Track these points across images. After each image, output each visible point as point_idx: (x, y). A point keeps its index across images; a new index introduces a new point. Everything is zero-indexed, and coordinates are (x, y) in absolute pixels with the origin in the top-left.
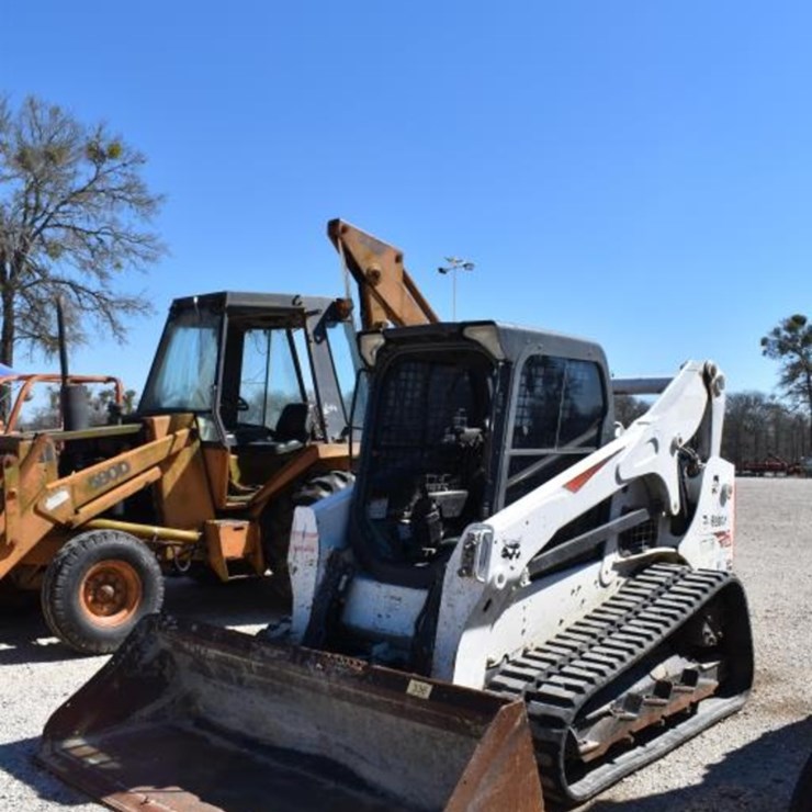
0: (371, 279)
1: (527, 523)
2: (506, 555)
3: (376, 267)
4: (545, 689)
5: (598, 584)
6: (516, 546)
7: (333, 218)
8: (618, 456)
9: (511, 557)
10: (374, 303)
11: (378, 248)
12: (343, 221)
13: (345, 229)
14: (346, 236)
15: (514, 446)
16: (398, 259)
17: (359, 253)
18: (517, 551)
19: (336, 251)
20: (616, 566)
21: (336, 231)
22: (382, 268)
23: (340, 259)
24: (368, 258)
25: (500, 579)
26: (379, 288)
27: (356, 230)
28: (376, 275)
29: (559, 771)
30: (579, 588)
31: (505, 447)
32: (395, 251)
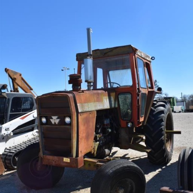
0: (14, 79)
1: (11, 125)
2: (6, 130)
3: (16, 77)
4: (11, 151)
5: (32, 135)
6: (8, 129)
7: (6, 68)
8: (33, 113)
9: (7, 130)
10: (15, 84)
11: (16, 73)
12: (8, 68)
13: (8, 70)
14: (8, 71)
15: (11, 112)
16: (20, 75)
17: (11, 74)
18: (9, 129)
19: (6, 74)
20: (36, 132)
21: (6, 70)
22: (17, 77)
23: (7, 75)
24: (13, 75)
25: (5, 134)
26: (16, 81)
27: (11, 70)
28: (15, 79)
29: (11, 163)
30: (27, 136)
31: (8, 113)
32: (20, 73)
